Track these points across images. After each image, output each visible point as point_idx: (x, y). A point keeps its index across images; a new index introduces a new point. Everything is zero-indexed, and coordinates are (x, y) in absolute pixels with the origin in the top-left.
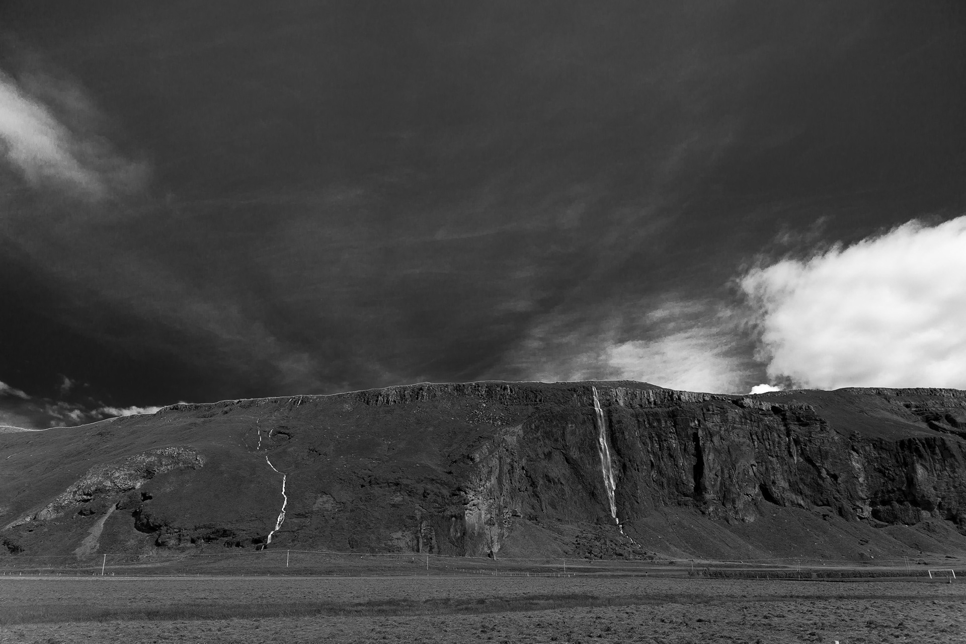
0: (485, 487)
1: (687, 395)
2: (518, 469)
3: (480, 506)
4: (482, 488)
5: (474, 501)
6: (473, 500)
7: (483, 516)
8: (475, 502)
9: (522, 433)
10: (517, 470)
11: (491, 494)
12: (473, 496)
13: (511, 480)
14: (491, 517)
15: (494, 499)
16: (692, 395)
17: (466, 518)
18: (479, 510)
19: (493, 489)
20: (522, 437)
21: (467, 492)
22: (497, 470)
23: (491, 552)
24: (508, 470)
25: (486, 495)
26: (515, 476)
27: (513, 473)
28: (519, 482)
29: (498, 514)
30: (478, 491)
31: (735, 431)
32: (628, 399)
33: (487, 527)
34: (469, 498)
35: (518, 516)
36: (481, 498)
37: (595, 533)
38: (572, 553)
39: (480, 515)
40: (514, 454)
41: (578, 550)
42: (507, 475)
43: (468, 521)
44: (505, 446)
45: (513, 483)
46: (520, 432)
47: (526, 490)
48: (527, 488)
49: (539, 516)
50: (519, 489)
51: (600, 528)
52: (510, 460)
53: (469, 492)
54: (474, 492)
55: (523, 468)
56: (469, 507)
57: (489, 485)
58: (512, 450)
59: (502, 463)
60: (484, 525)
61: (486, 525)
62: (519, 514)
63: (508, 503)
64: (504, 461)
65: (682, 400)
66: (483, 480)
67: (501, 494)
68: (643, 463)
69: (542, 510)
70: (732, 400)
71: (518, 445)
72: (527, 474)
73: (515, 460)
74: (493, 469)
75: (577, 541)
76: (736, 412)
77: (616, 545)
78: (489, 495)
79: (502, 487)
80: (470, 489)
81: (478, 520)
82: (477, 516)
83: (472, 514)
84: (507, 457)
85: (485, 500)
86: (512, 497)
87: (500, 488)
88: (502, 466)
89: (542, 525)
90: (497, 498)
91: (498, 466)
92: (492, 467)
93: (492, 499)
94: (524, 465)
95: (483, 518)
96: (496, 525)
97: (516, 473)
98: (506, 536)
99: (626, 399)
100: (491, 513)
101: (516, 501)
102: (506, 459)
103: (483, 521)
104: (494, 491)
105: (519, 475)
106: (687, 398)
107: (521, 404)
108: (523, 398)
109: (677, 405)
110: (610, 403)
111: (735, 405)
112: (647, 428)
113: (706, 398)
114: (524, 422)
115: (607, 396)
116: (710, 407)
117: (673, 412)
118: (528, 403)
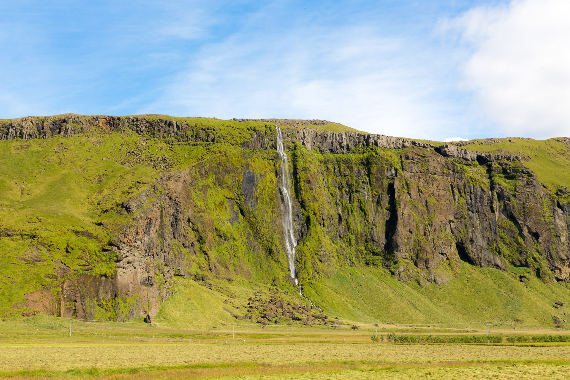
0: (142, 241)
1: (384, 140)
3: (136, 264)
4: (139, 243)
6: (127, 257)
7: (139, 275)
8: (130, 259)
9: (189, 178)
10: (181, 222)
11: (149, 249)
12: (128, 251)
13: (174, 234)
14: (149, 277)
15: (153, 255)
16: (390, 140)
17: (119, 277)
18: (135, 268)
19: (152, 245)
21: (120, 247)
22: (158, 222)
23: (148, 316)
24: (170, 222)
25: (144, 251)
26: (179, 230)
27: (177, 226)
28: (184, 236)
29: (157, 273)
30: (134, 247)
31: (435, 183)
32: (317, 142)
33: (143, 287)
34: (122, 254)
35: (181, 275)
36: (137, 254)
37: (270, 295)
38: (243, 317)
39: (136, 273)
40: (179, 204)
41: (250, 314)
42: (170, 228)
43: (120, 281)
44: (168, 193)
45: (176, 238)
46: (186, 177)
47: (192, 246)
48: (192, 243)
49: (207, 276)
50: (183, 244)
51: (277, 289)
52: (174, 211)
53: (122, 247)
54: (128, 247)
55: (189, 220)
56: (122, 265)
57: (148, 239)
58: (177, 199)
59: (164, 214)
60: (140, 285)
61: (143, 286)
62: (182, 273)
63: (170, 261)
64: (166, 212)
65: (379, 145)
66: (140, 234)
67: (162, 250)
68: (330, 217)
69: (210, 269)
70: (434, 148)
71: (184, 193)
72: (193, 227)
73: (180, 211)
74: (153, 220)
75: (249, 304)
76: (438, 161)
77: (293, 308)
78: (148, 250)
79: (163, 241)
80: (124, 243)
81: (133, 279)
82: (132, 274)
83: (126, 273)
84: (170, 206)
85: (142, 256)
86: (174, 253)
87: (161, 243)
88: (163, 217)
89: (210, 286)
90: (157, 254)
91: (159, 218)
92: (152, 219)
93: (150, 255)
94: (190, 217)
95: (139, 277)
96: (155, 286)
97: (181, 226)
98: (166, 298)
99: (315, 141)
100: (149, 272)
101: (180, 259)
102: (169, 208)
103: (139, 281)
104: (153, 246)
105: (185, 228)
106: (385, 143)
107: (189, 144)
108: (191, 136)
109: (373, 150)
110: (296, 147)
111: (438, 153)
112: (336, 177)
113: (406, 144)
114: (193, 165)
115: (292, 138)
116: (409, 155)
117: (367, 159)
118: (198, 142)
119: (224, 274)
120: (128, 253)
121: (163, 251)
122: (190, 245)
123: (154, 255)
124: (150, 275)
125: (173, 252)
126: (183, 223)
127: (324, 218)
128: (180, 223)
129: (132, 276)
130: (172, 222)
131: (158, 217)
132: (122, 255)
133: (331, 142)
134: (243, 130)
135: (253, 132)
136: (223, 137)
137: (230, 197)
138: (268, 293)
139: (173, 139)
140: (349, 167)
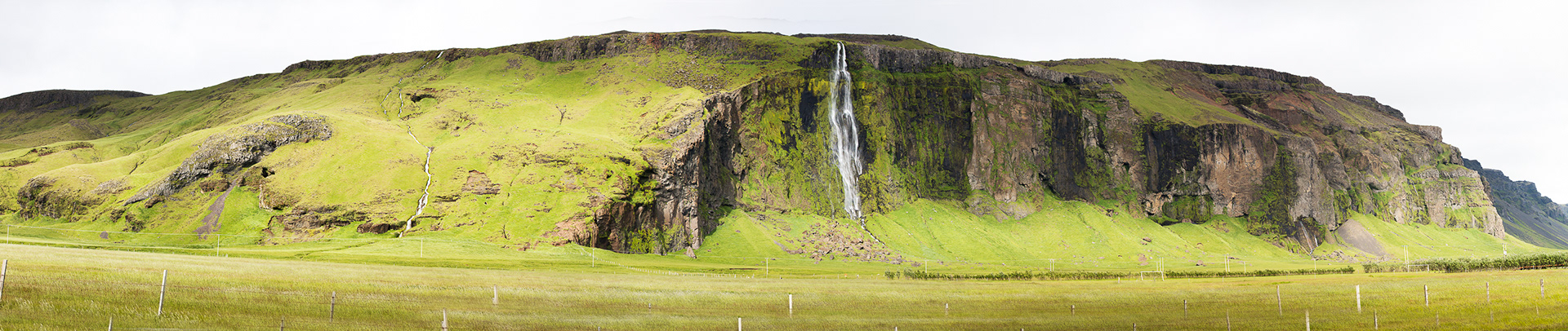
6: (667, 185)
7: (681, 205)
8: (671, 187)
12: (668, 179)
14: (692, 207)
18: (676, 197)
20: (739, 106)
24: (717, 148)
26: (728, 156)
27: (726, 152)
28: (734, 163)
32: (886, 60)
34: (662, 182)
35: (731, 206)
36: (679, 182)
37: (828, 228)
40: (728, 128)
43: (660, 210)
44: (715, 117)
46: (737, 99)
48: (743, 171)
49: (758, 207)
50: (733, 172)
51: (837, 222)
53: (662, 174)
54: (669, 175)
55: (740, 145)
57: (690, 166)
58: (725, 124)
59: (710, 140)
60: (681, 215)
63: (717, 190)
64: (711, 136)
66: (682, 161)
69: (762, 199)
70: (1017, 68)
71: (733, 117)
73: (729, 135)
75: (803, 238)
76: (1021, 83)
77: (853, 242)
80: (664, 170)
84: (717, 131)
85: (684, 185)
86: (722, 182)
88: (709, 143)
89: (761, 217)
91: (704, 143)
92: (696, 145)
98: (710, 230)
99: (883, 60)
102: (716, 133)
103: (681, 211)
105: (735, 154)
106: (961, 63)
107: (742, 63)
108: (744, 54)
109: (948, 70)
110: (861, 65)
111: (1020, 74)
112: (906, 99)
113: (986, 64)
114: (745, 85)
115: (857, 56)
116: (989, 75)
117: (941, 79)
118: (752, 61)
119: (778, 205)
125: (721, 180)
128: (729, 149)
129: (673, 206)
130: (720, 148)
132: (662, 184)
133: (901, 60)
134: (802, 47)
135: (813, 49)
136: (780, 55)
137: (785, 120)
138: (826, 226)
139: (726, 57)
140: (921, 88)
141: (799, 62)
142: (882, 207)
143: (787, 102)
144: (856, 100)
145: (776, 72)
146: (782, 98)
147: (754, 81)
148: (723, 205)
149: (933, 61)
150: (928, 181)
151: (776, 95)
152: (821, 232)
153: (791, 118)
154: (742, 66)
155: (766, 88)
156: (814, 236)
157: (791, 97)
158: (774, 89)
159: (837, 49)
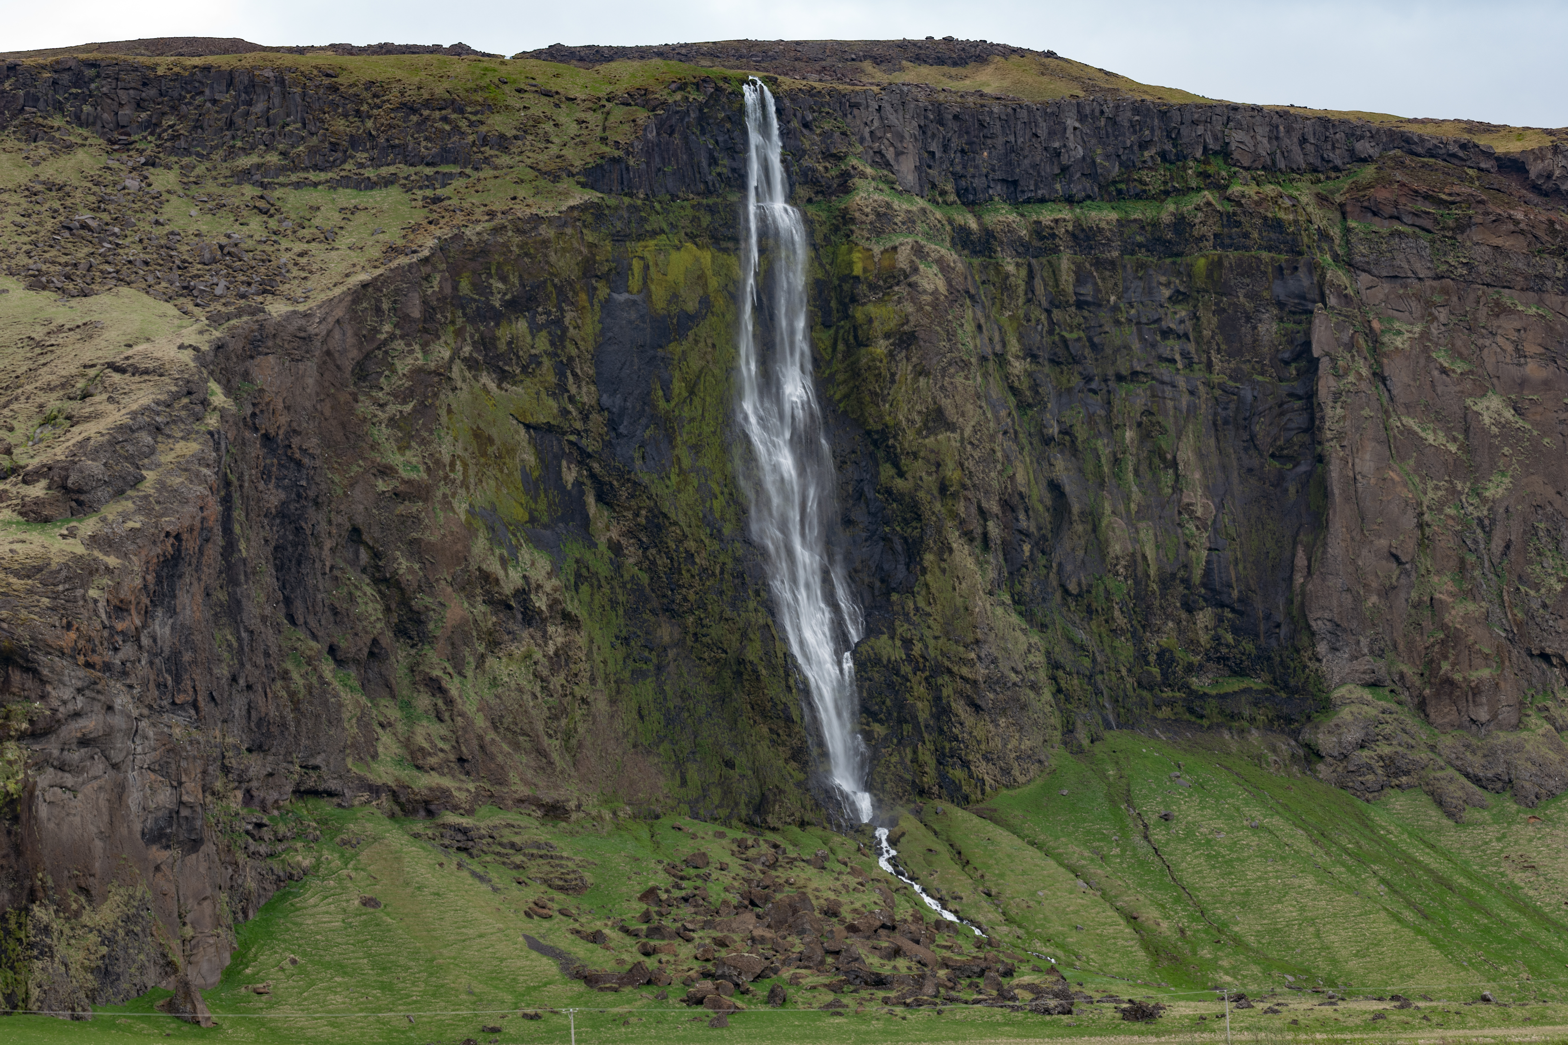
0: (145, 641)
1: (1262, 131)
2: (328, 544)
3: (120, 747)
4: (128, 651)
5: (82, 723)
6: (77, 715)
7: (134, 799)
8: (91, 724)
9: (351, 340)
10: (319, 546)
11: (178, 680)
12: (79, 691)
13: (288, 601)
14: (181, 803)
15: (195, 705)
16: (1289, 130)
17: (43, 811)
18: (115, 766)
19: (187, 657)
20: (348, 365)
21: (45, 672)
22: (213, 552)
23: (185, 986)
24: (270, 549)
25: (152, 685)
26: (311, 582)
27: (299, 563)
28: (335, 612)
29: (218, 785)
30: (107, 667)
31: (1509, 325)
32: (946, 148)
33: (158, 854)
34: (55, 703)
35: (330, 794)
36: (122, 700)
37: (743, 873)
38: (621, 979)
39: (120, 790)
40: (306, 461)
41: (650, 963)
42: (269, 578)
43: (51, 826)
44: (254, 415)
45: (301, 620)
46: (337, 335)
47: (371, 654)
48: (375, 641)
49: (445, 793)
50: (332, 650)
51: (776, 846)
52: (283, 496)
53: (52, 671)
54: (81, 673)
55: (355, 536)
56: (56, 752)
57: (167, 630)
58: (295, 441)
59: (238, 514)
60: (141, 843)
61: (154, 848)
62: (333, 784)
63: (274, 729)
64: (245, 498)
65: (1236, 155)
66: (133, 608)
67: (234, 679)
68: (1016, 499)
69: (461, 760)
70: (1498, 159)
71: (327, 412)
72: (377, 568)
73: (312, 494)
74: (191, 545)
75: (646, 917)
76: (1517, 222)
77: (852, 929)
78: (170, 682)
79: (239, 639)
80: (62, 654)
81: (106, 818)
82: (102, 796)
83: (73, 790)
84: (266, 474)
85: (146, 712)
86: (292, 695)
87: (230, 646)
88: (237, 529)
89: (460, 837)
90: (213, 699)
91: (218, 530)
92: (185, 536)
93: (181, 706)
94: (359, 520)
95: (133, 808)
96: (208, 848)
97: (318, 565)
98: (263, 902)
99: (934, 147)
100: (180, 784)
101: (318, 716)
102: (261, 486)
103: (138, 827)
104: (194, 662)
105: (335, 572)
106: (1265, 147)
107: (345, 182)
108: (354, 142)
109: (1208, 180)
110: (846, 176)
111: (1513, 184)
112: (1037, 313)
113: (1364, 147)
114: (364, 277)
115: (826, 135)
116: (1382, 194)
117: (1181, 223)
118: (385, 171)
119: (526, 783)
120: (80, 698)
121: (242, 682)
122: (366, 651)
123: (202, 703)
124: (185, 798)
125: (287, 688)
126: (326, 552)
127: (984, 505)
128: (313, 550)
129: (103, 803)
130: (276, 548)
131: (211, 530)
132: (55, 711)
133: (1011, 149)
134: (596, 104)
135: (642, 115)
136: (503, 143)
137: (542, 419)
138: (735, 865)
139: (273, 158)
140: (1098, 263)
141: (587, 172)
142: (958, 774)
143: (542, 343)
144: (827, 326)
145: (492, 214)
146: (521, 326)
147: (403, 260)
148: (301, 793)
149: (1144, 145)
150: (1142, 657)
151: (498, 317)
152: (715, 892)
153: (565, 412)
154: (347, 197)
155: (455, 288)
156: (686, 911)
157: (558, 322)
158: (483, 290)
159: (742, 110)
